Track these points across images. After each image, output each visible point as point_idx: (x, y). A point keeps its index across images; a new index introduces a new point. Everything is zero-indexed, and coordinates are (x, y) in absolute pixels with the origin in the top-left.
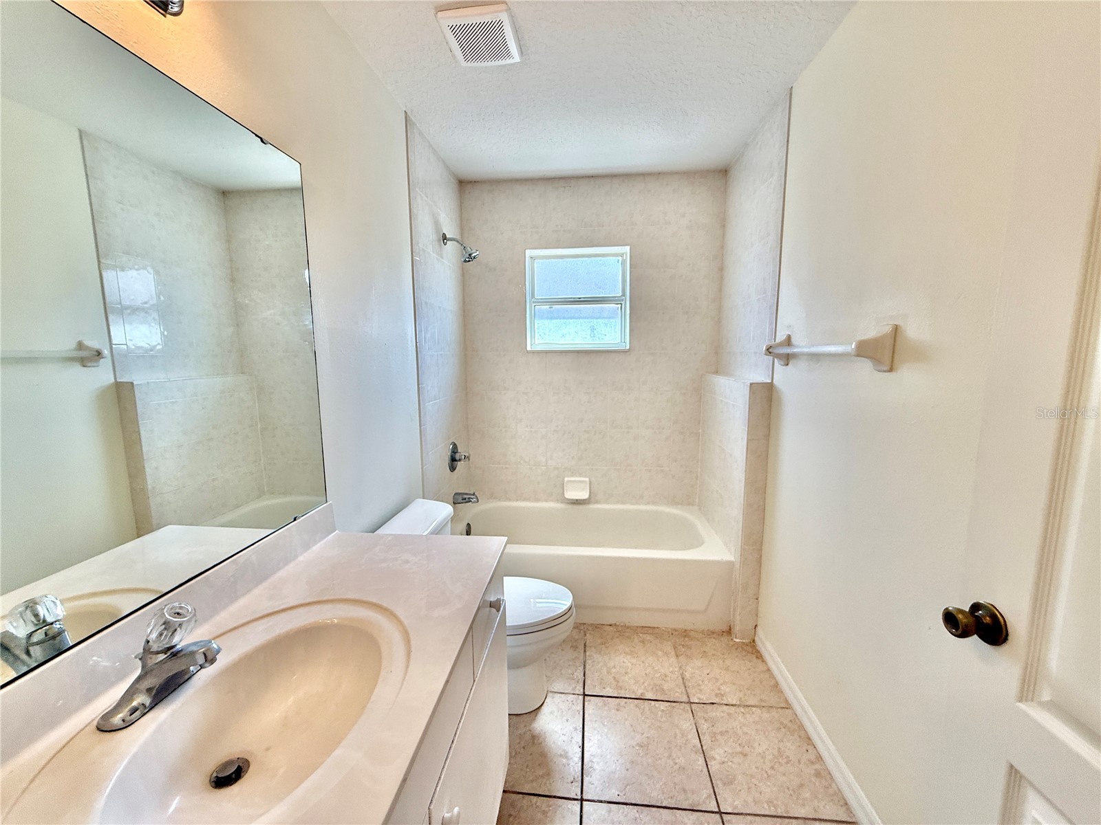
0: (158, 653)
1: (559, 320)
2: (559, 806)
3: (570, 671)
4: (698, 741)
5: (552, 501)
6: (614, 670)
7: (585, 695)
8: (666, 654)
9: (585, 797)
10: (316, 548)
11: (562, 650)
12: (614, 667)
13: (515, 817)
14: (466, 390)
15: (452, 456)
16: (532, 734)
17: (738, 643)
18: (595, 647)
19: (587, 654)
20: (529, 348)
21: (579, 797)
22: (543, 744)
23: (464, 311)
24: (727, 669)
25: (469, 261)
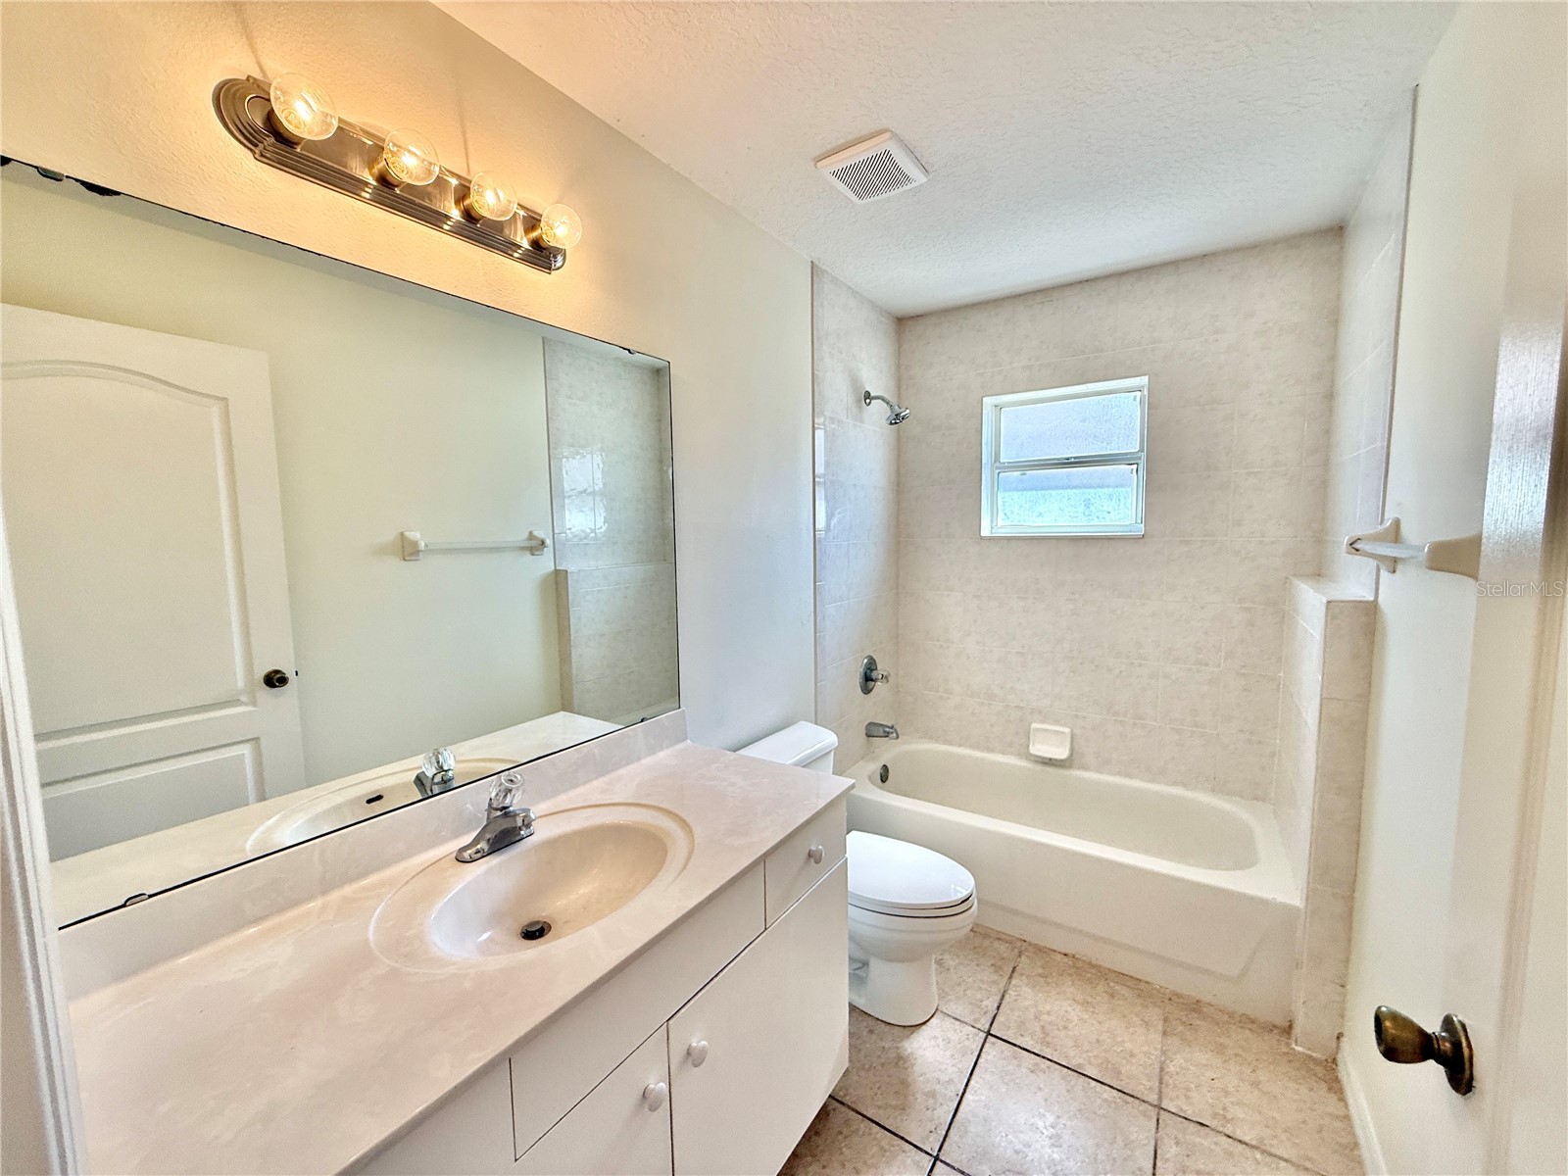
0: (497, 809)
1: (1034, 492)
2: (904, 1151)
3: (979, 996)
4: (1151, 1166)
5: (1012, 754)
6: (1045, 1017)
7: (989, 1034)
8: (1146, 1024)
9: (942, 1157)
10: (661, 755)
11: (978, 965)
12: (1049, 1013)
13: (845, 1137)
14: (897, 588)
15: (866, 674)
16: (898, 1054)
17: (1296, 1054)
18: (1028, 976)
19: (1013, 982)
20: (985, 532)
21: (935, 1154)
22: (909, 1070)
23: (898, 485)
24: (1256, 1084)
25: (896, 423)
